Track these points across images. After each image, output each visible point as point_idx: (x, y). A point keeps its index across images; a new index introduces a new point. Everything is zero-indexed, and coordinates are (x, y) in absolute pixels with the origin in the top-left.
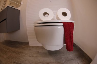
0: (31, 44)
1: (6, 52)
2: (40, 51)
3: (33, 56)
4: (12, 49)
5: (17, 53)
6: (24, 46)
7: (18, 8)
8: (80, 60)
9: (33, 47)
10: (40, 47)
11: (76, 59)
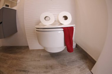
0: (31, 48)
1: (6, 60)
2: (42, 54)
3: (35, 61)
4: (12, 55)
5: (18, 60)
6: (24, 51)
7: (14, 8)
8: (84, 61)
9: (33, 50)
10: (41, 50)
11: (79, 60)
